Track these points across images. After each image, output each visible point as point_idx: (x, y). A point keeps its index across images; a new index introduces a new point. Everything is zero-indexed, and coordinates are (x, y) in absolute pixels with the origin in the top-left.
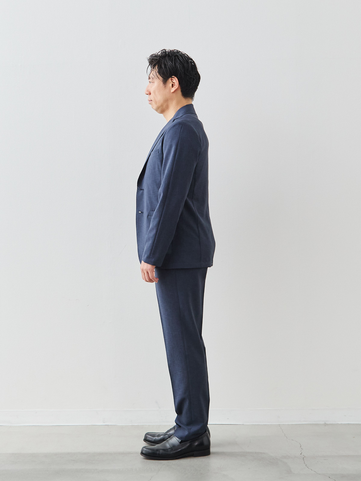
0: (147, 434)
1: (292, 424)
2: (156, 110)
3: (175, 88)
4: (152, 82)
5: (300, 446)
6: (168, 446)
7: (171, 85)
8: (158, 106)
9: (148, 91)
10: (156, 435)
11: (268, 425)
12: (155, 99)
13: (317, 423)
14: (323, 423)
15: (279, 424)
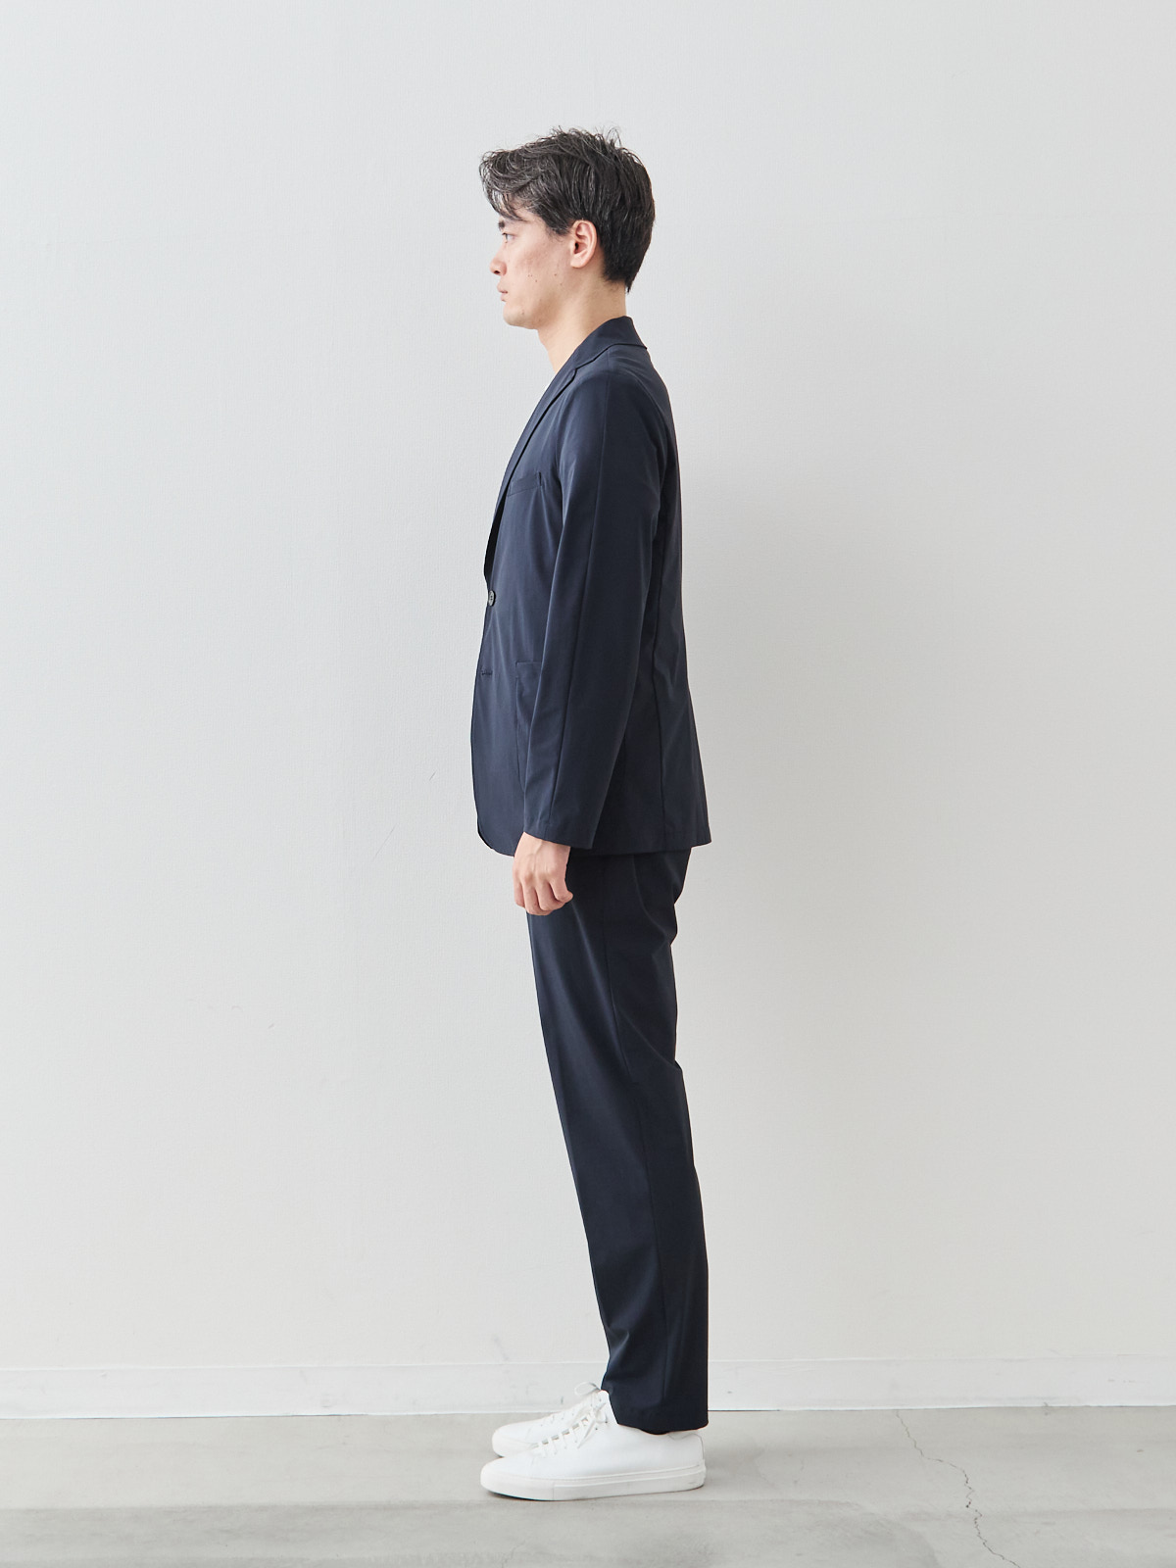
1: (939, 1410)
5: (965, 1478)
11: (861, 1411)
13: (1018, 1405)
14: (1040, 1405)
15: (895, 1408)
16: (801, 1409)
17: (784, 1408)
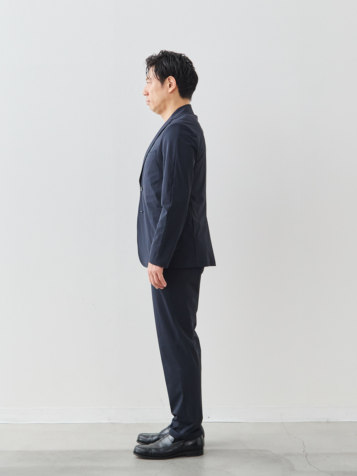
0: (140, 435)
1: (295, 422)
2: (154, 111)
3: (172, 88)
4: (150, 83)
5: (303, 443)
6: (161, 445)
7: (168, 85)
8: (155, 107)
9: (145, 92)
10: (149, 435)
11: (272, 422)
12: (152, 99)
13: (319, 421)
14: (326, 421)
15: (282, 421)
16: (253, 422)
17: (248, 421)
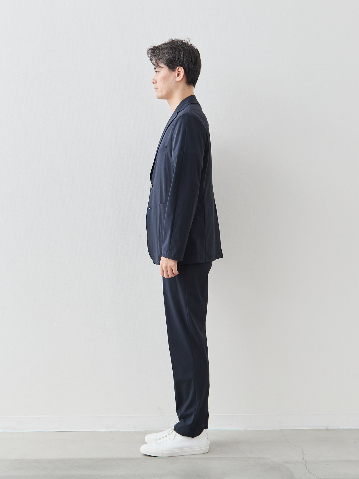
1: (294, 430)
5: (302, 451)
11: (271, 430)
13: (318, 428)
14: (325, 428)
15: (281, 429)
16: (252, 429)
